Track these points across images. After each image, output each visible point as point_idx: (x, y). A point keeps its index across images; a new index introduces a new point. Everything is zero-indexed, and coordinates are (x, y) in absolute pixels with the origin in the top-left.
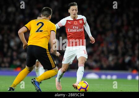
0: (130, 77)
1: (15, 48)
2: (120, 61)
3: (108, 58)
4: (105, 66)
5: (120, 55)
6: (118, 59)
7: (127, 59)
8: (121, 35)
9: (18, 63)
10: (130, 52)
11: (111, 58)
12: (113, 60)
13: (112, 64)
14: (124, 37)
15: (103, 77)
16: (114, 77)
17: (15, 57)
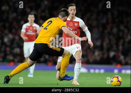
0: (116, 71)
1: (8, 44)
2: (105, 56)
3: (94, 53)
4: (91, 60)
5: (105, 51)
6: (103, 54)
7: (112, 54)
8: (106, 31)
9: (11, 58)
10: (115, 48)
11: (97, 53)
12: (99, 55)
13: (98, 58)
14: (109, 34)
15: (92, 71)
16: (102, 71)
17: (8, 52)
